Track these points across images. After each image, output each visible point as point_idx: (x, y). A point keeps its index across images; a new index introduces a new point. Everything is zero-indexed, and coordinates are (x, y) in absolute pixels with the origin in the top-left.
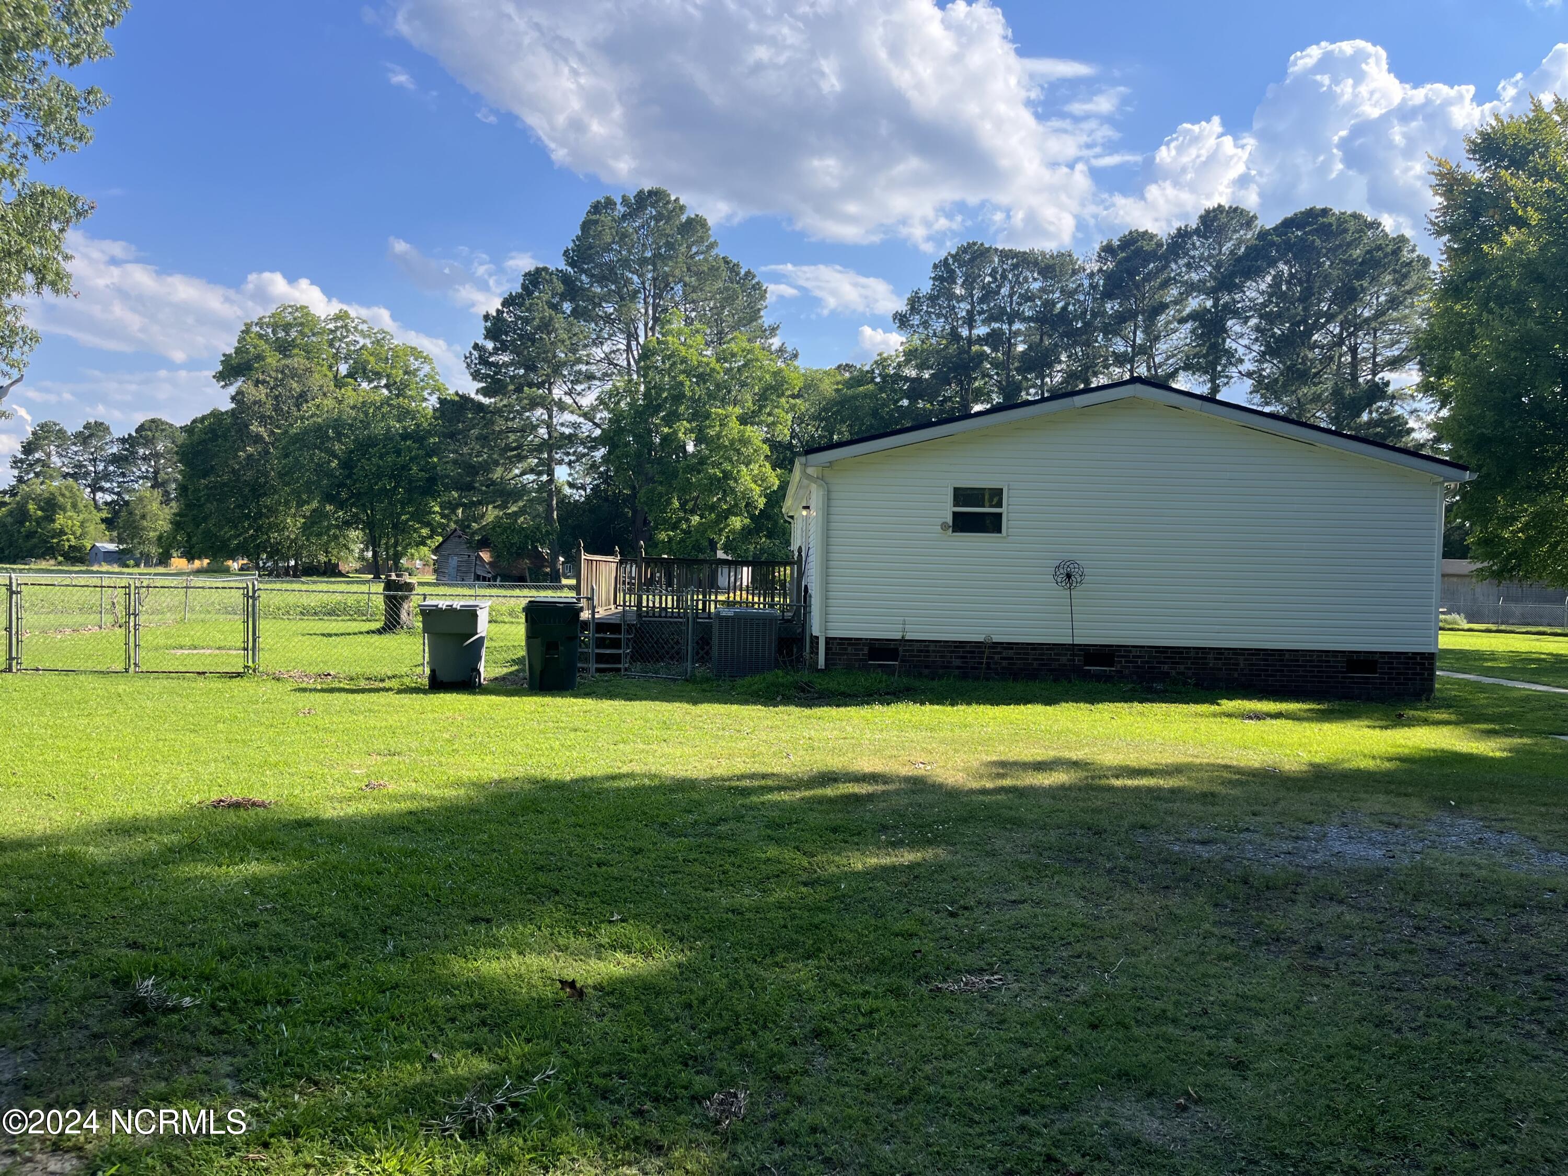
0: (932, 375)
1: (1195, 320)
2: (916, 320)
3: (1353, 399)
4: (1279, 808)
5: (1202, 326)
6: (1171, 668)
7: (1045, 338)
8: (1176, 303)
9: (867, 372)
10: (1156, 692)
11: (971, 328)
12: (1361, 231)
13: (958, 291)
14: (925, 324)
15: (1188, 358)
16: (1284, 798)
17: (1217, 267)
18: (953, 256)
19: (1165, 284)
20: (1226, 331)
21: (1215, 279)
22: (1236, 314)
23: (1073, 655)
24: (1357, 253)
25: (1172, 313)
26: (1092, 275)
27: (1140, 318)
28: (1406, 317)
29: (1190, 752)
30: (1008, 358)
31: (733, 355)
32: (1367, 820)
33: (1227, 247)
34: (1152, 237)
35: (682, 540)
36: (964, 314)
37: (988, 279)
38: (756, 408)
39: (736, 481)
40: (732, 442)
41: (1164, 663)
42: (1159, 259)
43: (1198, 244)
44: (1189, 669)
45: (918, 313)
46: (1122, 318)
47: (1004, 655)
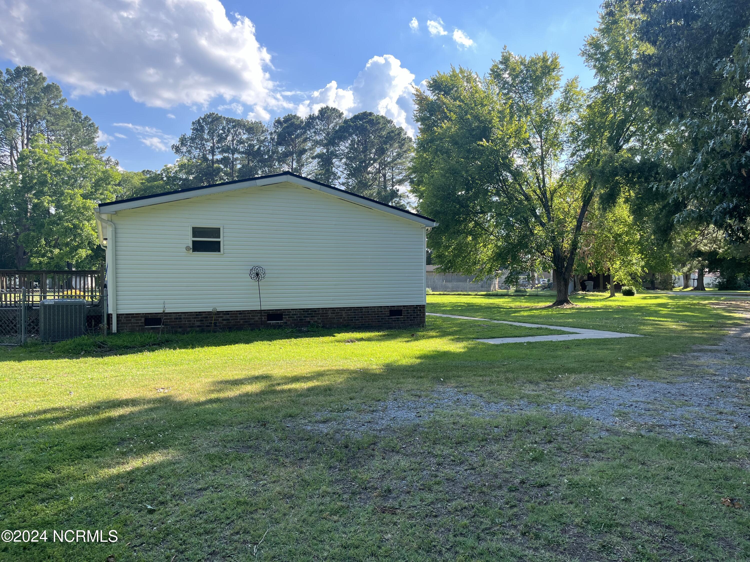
0: (194, 178)
1: (319, 158)
2: (184, 149)
3: (385, 197)
4: (363, 394)
5: (323, 161)
6: (311, 319)
7: (250, 162)
8: (310, 149)
9: (159, 174)
10: (304, 332)
11: (213, 155)
12: (385, 124)
13: (206, 136)
14: (189, 152)
15: (317, 175)
16: (366, 386)
17: (328, 134)
18: (202, 119)
19: (305, 140)
20: (332, 164)
21: (327, 139)
22: (337, 156)
23: (261, 316)
24: (384, 133)
25: (309, 154)
26: (271, 134)
27: (294, 155)
28: (404, 162)
29: (320, 364)
30: (233, 171)
31: (78, 161)
32: (406, 395)
33: (331, 126)
34: (298, 118)
35: (48, 263)
36: (209, 148)
37: (221, 132)
38: (93, 190)
39: (82, 230)
40: (79, 208)
41: (307, 317)
42: (302, 128)
43: (319, 123)
44: (320, 319)
45: (185, 146)
46: (286, 155)
47: (224, 318)
